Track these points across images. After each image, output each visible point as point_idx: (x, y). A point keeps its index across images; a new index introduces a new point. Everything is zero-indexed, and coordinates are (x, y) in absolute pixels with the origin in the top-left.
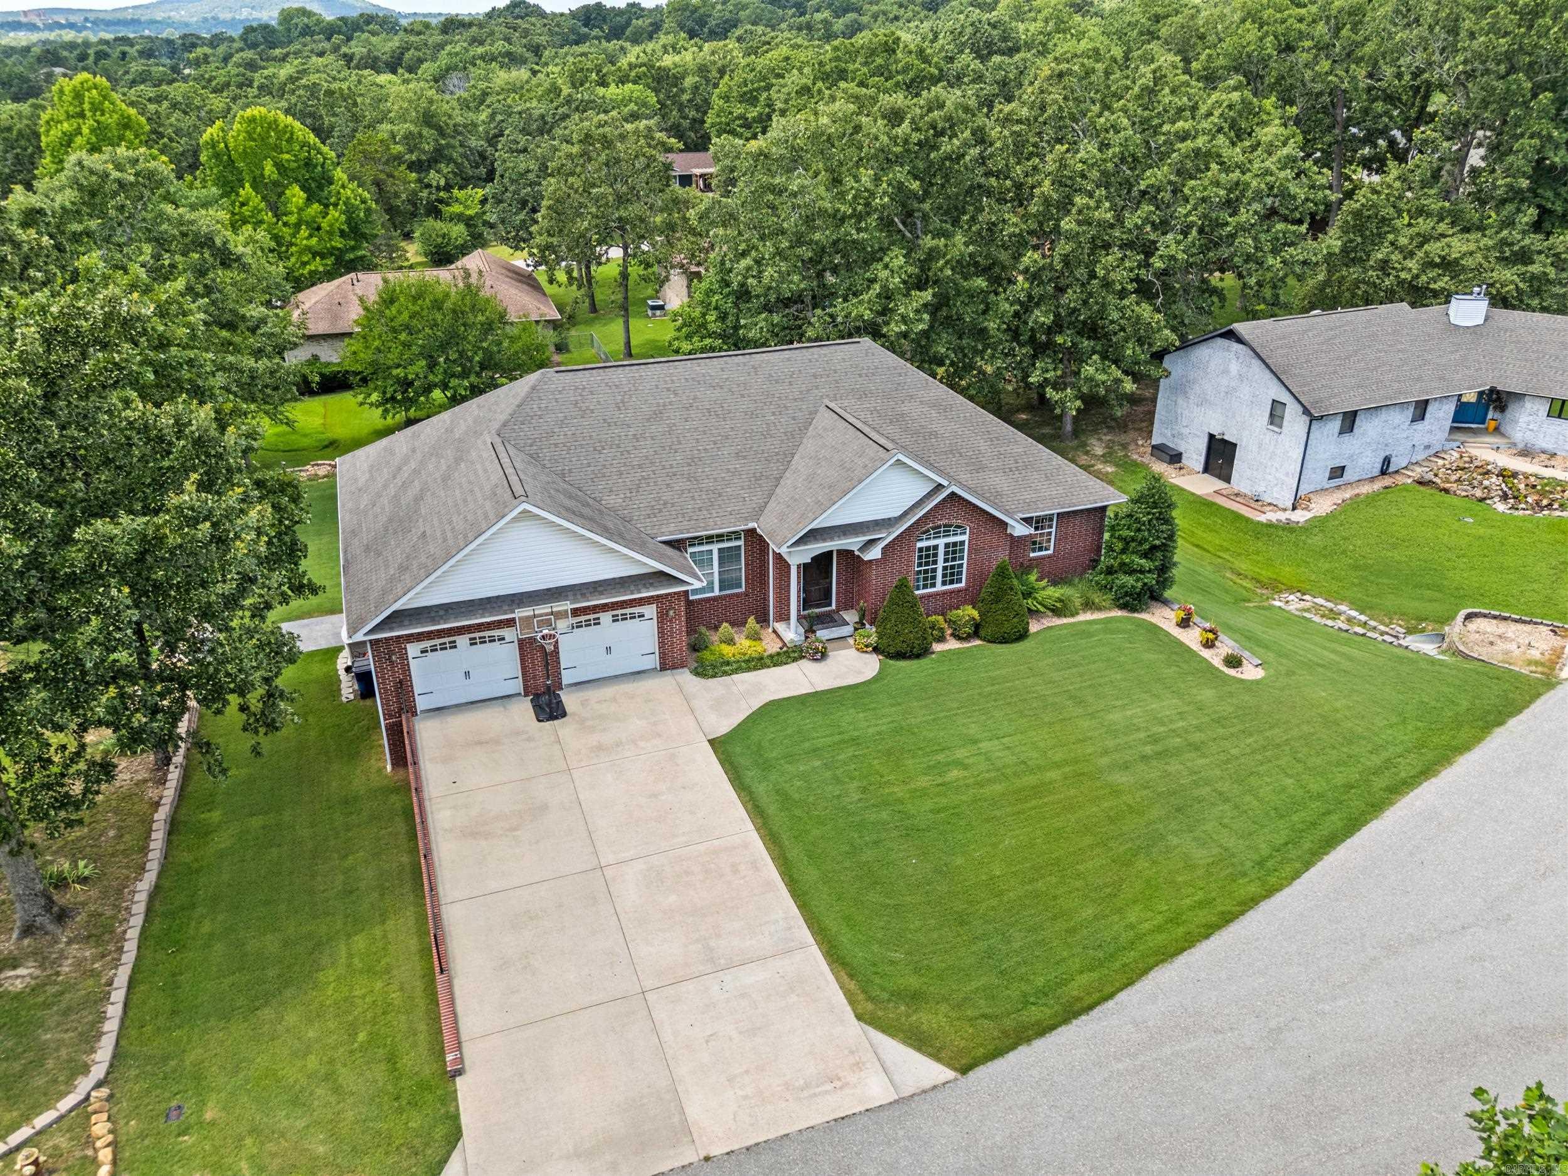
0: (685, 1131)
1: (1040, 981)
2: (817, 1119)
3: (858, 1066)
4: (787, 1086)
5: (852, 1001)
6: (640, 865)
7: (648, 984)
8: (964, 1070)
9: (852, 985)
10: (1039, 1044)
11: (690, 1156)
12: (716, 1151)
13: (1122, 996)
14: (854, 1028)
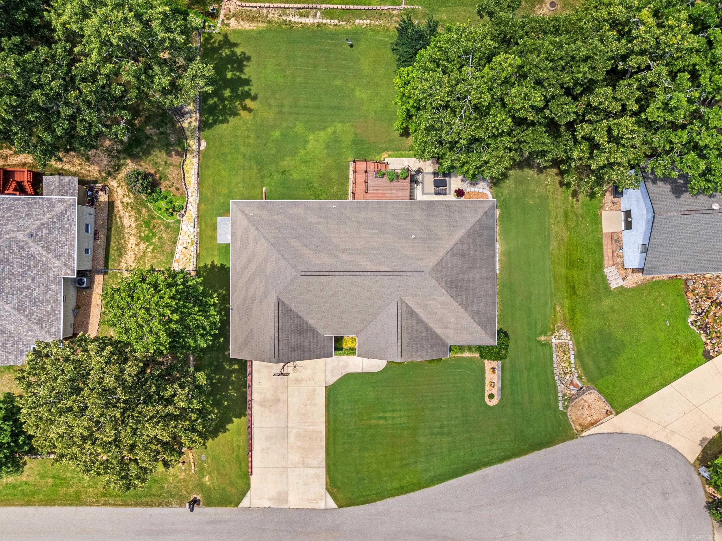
0: (287, 501)
1: (364, 494)
2: (310, 508)
3: (321, 499)
4: (308, 499)
5: (326, 485)
6: (296, 430)
7: (290, 466)
8: (340, 507)
9: (328, 480)
10: (356, 507)
11: (286, 506)
12: (291, 507)
13: (378, 502)
14: (324, 491)
